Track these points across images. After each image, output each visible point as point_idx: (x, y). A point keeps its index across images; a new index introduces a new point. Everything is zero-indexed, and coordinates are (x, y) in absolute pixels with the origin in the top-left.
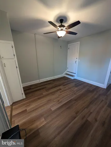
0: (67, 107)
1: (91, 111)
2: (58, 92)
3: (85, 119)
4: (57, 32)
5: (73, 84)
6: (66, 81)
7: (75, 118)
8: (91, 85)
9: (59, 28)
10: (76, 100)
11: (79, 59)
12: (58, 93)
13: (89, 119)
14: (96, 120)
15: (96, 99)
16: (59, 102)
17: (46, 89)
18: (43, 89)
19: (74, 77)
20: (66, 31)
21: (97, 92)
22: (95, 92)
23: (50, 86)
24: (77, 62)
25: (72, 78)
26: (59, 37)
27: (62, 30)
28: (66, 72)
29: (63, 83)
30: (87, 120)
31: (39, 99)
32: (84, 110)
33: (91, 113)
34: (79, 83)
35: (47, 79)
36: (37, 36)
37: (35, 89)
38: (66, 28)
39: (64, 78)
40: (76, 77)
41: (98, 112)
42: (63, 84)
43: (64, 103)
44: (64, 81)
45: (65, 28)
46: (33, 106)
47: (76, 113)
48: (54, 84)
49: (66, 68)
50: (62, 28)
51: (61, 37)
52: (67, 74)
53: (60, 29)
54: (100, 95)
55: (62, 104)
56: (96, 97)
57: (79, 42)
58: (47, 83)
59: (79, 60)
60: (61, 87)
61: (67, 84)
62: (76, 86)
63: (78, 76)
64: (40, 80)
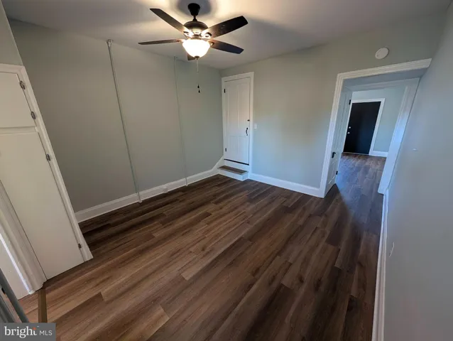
0: (229, 260)
1: (290, 260)
2: (201, 223)
3: (275, 285)
4: (183, 40)
5: (244, 195)
6: (223, 188)
7: (250, 286)
8: (290, 194)
9: (186, 29)
10: (253, 238)
11: (255, 121)
12: (202, 226)
13: (286, 281)
14: (301, 280)
15: (302, 227)
16: (207, 250)
17: (162, 219)
18: (152, 219)
19: (244, 175)
20: (210, 42)
21: (304, 209)
22: (299, 211)
24: (251, 132)
25: (240, 178)
26: (190, 58)
27: (197, 37)
28: (221, 162)
29: (215, 196)
30: (281, 286)
31: (142, 252)
32: (274, 259)
33: (291, 264)
34: (260, 191)
35: (164, 186)
36: (114, 46)
37: (124, 226)
38: (208, 33)
39: (217, 180)
40: (251, 175)
41: (306, 261)
42: (216, 199)
43: (223, 250)
44: (215, 190)
45: (207, 31)
46: (124, 277)
47: (254, 274)
48: (188, 201)
49: (221, 150)
50: (197, 31)
51: (197, 57)
52: (224, 168)
53: (191, 33)
54: (310, 216)
55: (214, 257)
56: (301, 222)
57: (251, 74)
58: (167, 199)
59: (256, 125)
60: (210, 208)
61: (227, 197)
62: (251, 200)
63: (254, 171)
64: (141, 193)
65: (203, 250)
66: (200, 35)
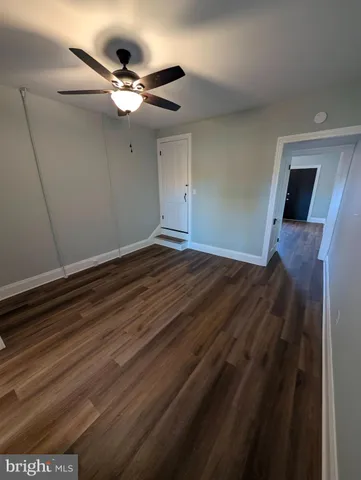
0: (169, 339)
1: (235, 336)
2: (138, 299)
3: (220, 364)
4: (112, 92)
6: (162, 258)
7: (194, 366)
8: (232, 263)
9: (115, 78)
10: (194, 312)
11: (193, 187)
12: (138, 303)
13: (231, 360)
14: (247, 357)
15: (245, 299)
16: (144, 330)
17: (92, 296)
18: (80, 297)
19: (183, 244)
20: (143, 96)
21: (247, 278)
22: (242, 280)
23: (109, 282)
24: (189, 197)
25: (179, 247)
26: (121, 113)
27: (127, 88)
28: (158, 231)
29: (152, 268)
30: (226, 364)
32: (217, 335)
33: (236, 339)
34: (200, 261)
38: (141, 85)
39: (154, 251)
40: (191, 244)
41: (251, 336)
42: (151, 271)
43: (160, 329)
44: (152, 262)
45: (138, 82)
47: (197, 353)
48: (122, 275)
49: (158, 217)
50: (129, 82)
51: (128, 112)
52: (161, 237)
53: (121, 83)
54: (254, 286)
55: (151, 338)
56: (243, 294)
57: (189, 136)
58: (99, 273)
59: (195, 191)
60: (146, 281)
61: (163, 270)
62: (191, 271)
63: (193, 240)
64: (67, 267)
65: (140, 329)
66: (131, 86)
